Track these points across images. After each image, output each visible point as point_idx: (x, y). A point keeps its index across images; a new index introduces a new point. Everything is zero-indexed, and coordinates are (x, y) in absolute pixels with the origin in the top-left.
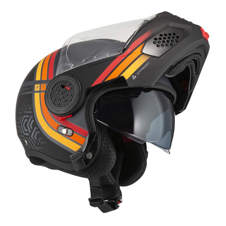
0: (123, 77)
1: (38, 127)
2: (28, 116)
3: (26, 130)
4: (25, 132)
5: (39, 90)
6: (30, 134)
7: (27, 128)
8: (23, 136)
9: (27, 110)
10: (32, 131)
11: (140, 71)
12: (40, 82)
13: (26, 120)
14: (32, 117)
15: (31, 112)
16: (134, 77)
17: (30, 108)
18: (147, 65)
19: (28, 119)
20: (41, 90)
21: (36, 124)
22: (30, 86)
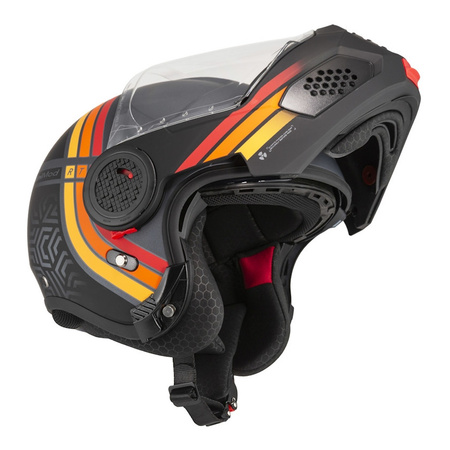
0: (240, 155)
1: (68, 252)
2: (50, 229)
3: (46, 257)
4: (44, 261)
5: (72, 176)
6: (54, 266)
7: (47, 253)
8: (40, 269)
9: (49, 217)
10: (57, 258)
11: (275, 144)
12: (76, 161)
13: (46, 237)
14: (57, 230)
15: (56, 221)
16: (263, 156)
17: (54, 214)
18: (290, 131)
19: (50, 234)
20: (78, 176)
21: (65, 245)
22: (56, 169)
